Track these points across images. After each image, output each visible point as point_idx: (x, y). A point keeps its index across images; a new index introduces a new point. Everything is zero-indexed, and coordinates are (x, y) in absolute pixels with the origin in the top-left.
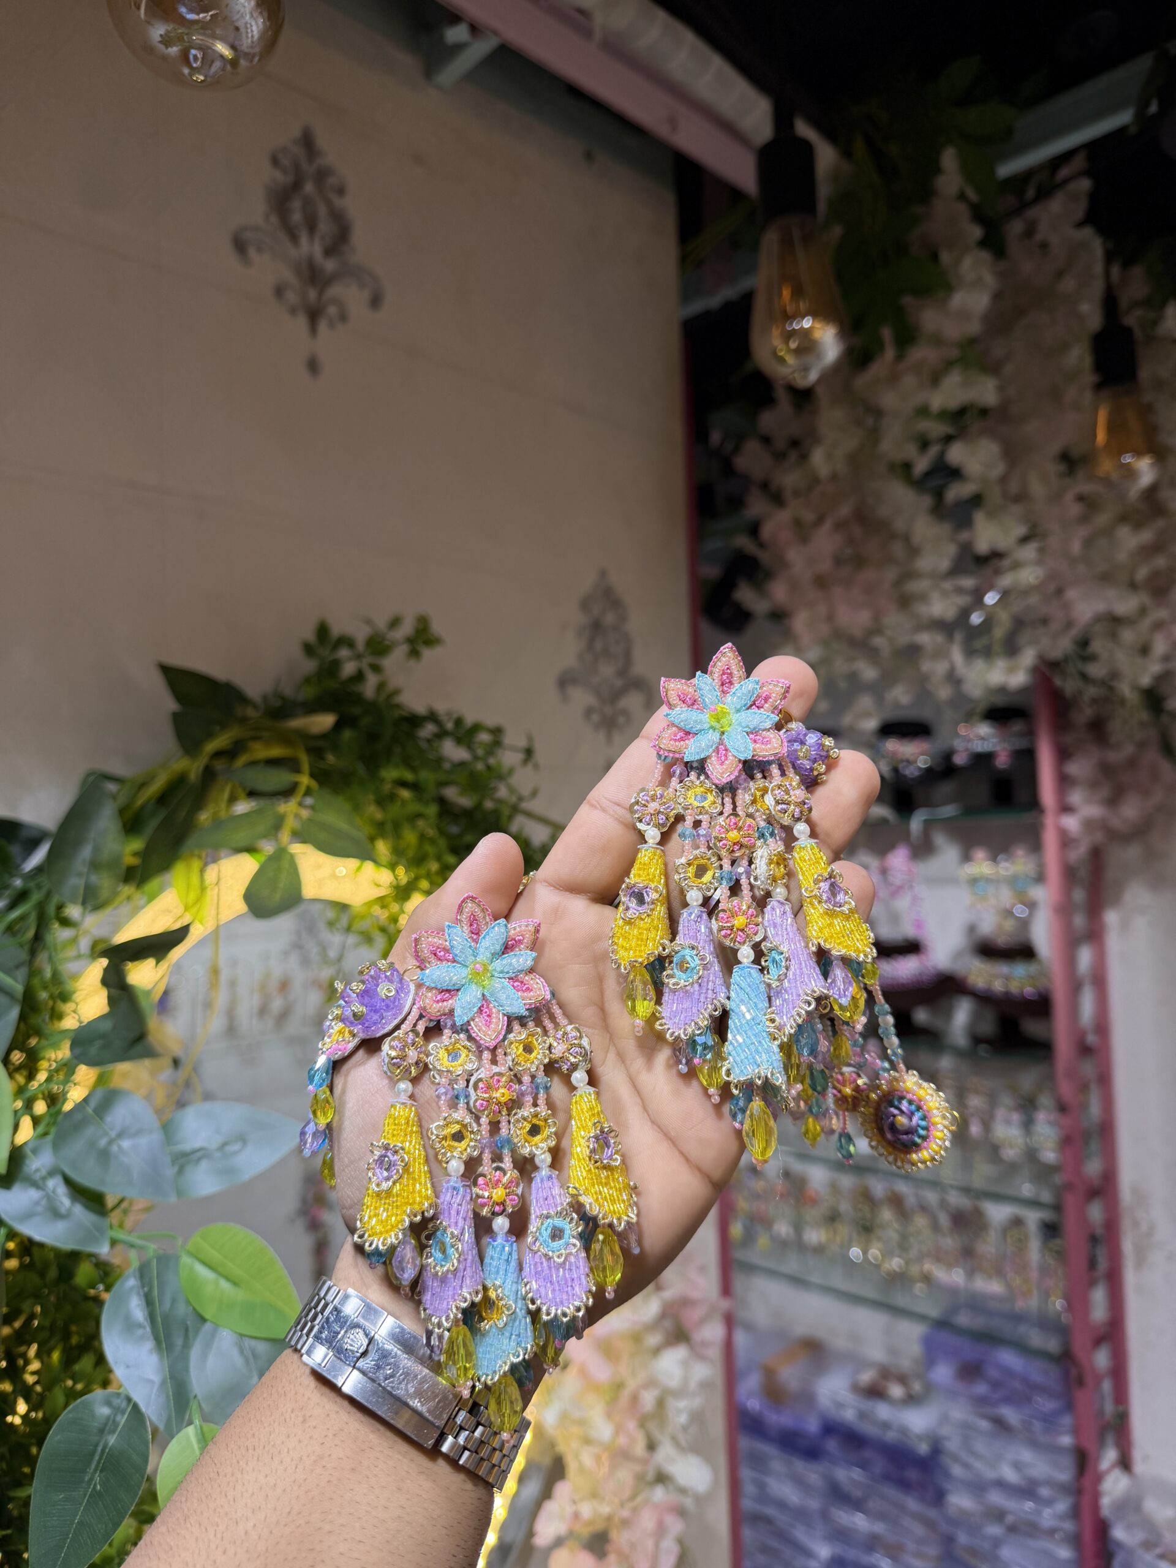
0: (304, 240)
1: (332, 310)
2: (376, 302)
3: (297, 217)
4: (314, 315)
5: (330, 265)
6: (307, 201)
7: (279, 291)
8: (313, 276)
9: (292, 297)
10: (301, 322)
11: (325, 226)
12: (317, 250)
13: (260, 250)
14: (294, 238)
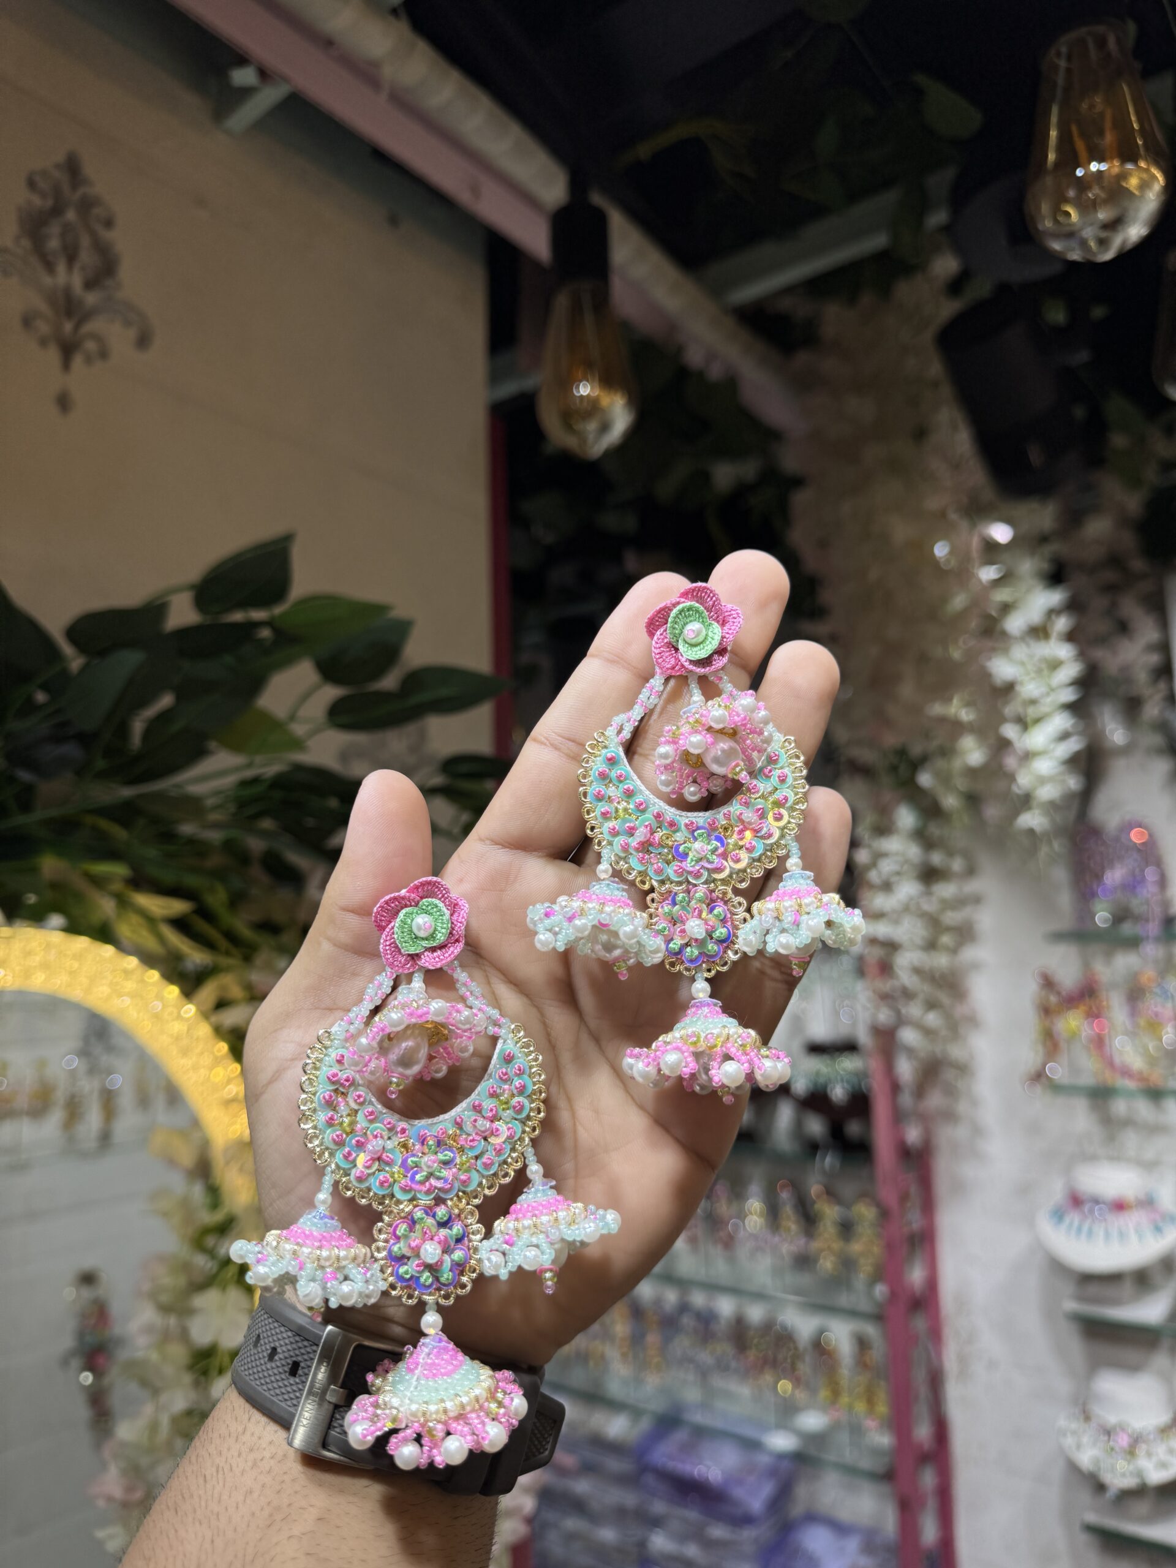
0: (61, 268)
1: (91, 346)
2: (143, 341)
3: (54, 244)
4: (68, 350)
5: (91, 299)
6: (67, 229)
7: (27, 321)
8: (68, 307)
9: (42, 327)
10: (52, 356)
11: (87, 256)
12: (77, 281)
13: (6, 273)
14: (49, 266)
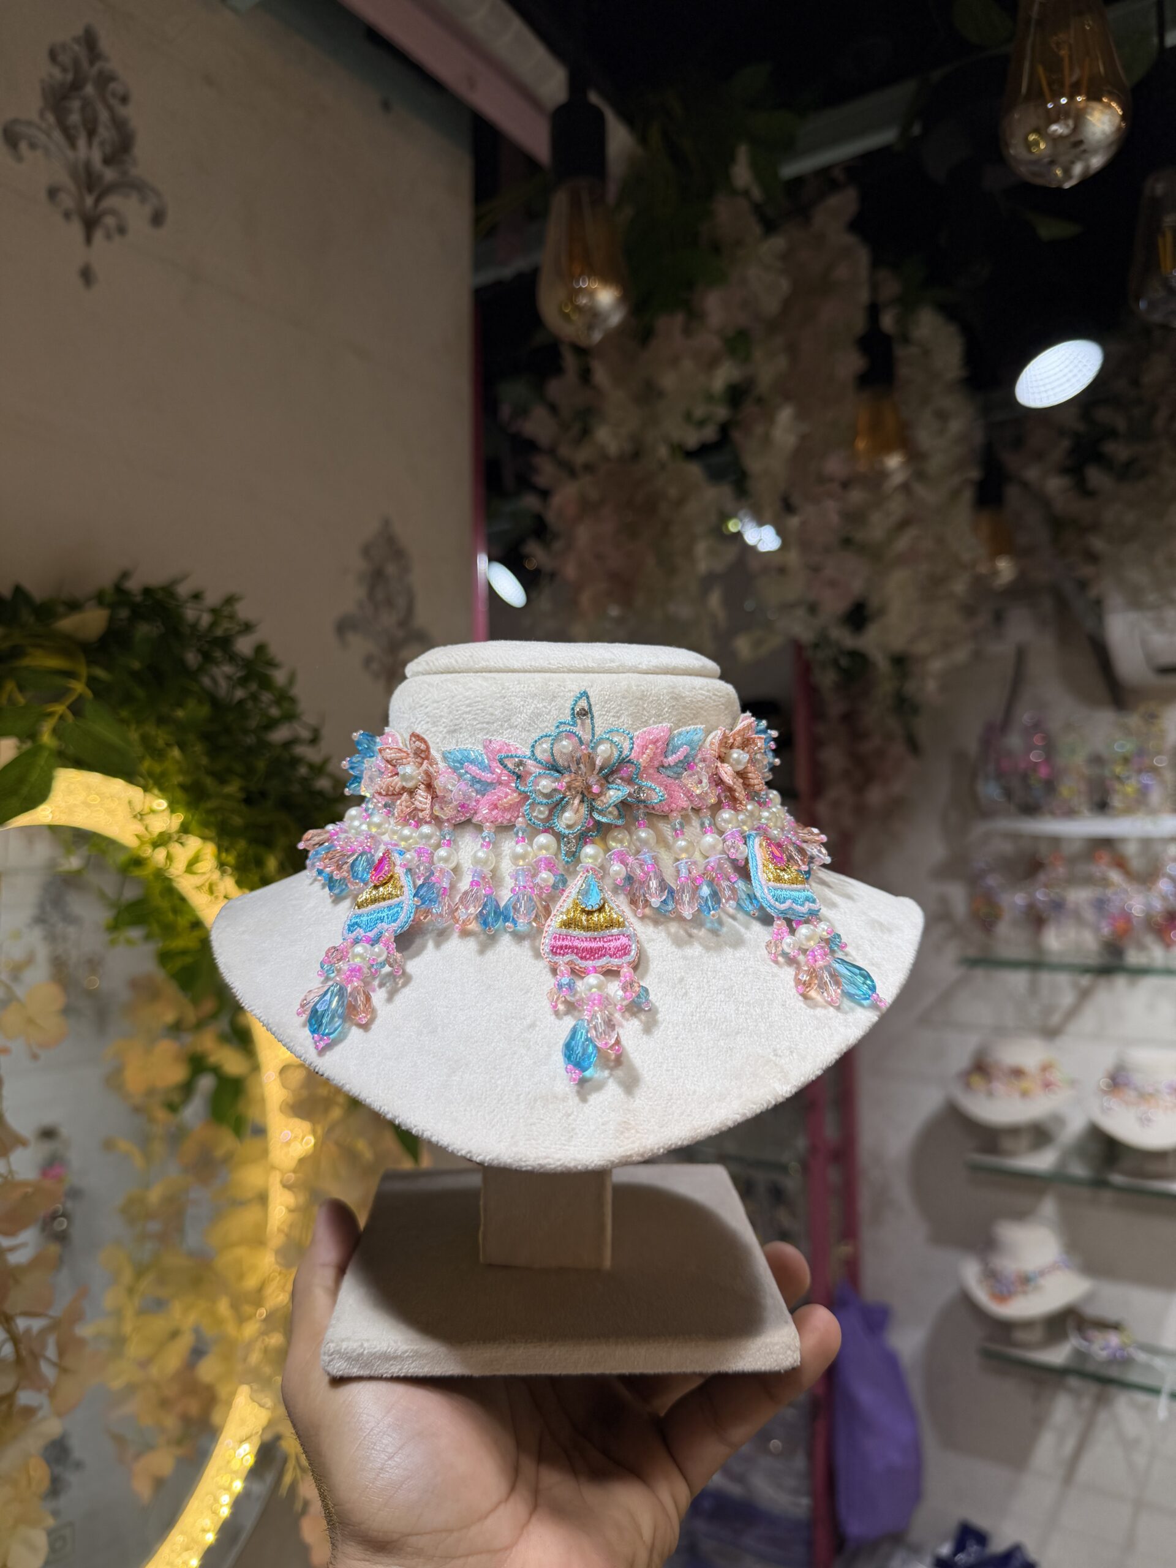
0: (82, 142)
1: (110, 221)
2: (158, 219)
3: (75, 118)
4: (90, 224)
5: (109, 175)
6: (86, 105)
7: (53, 193)
8: (89, 181)
9: (67, 201)
10: (76, 229)
11: (105, 132)
12: (97, 157)
13: (33, 146)
14: (71, 141)
